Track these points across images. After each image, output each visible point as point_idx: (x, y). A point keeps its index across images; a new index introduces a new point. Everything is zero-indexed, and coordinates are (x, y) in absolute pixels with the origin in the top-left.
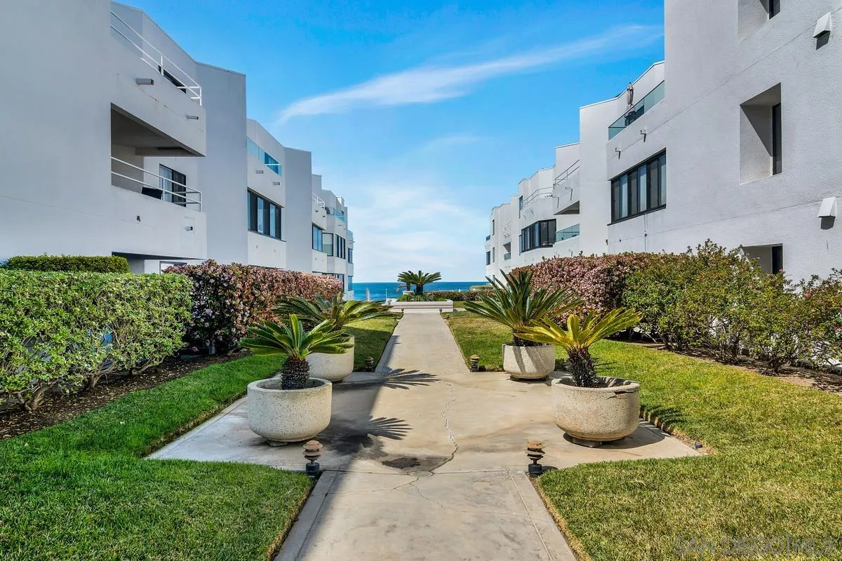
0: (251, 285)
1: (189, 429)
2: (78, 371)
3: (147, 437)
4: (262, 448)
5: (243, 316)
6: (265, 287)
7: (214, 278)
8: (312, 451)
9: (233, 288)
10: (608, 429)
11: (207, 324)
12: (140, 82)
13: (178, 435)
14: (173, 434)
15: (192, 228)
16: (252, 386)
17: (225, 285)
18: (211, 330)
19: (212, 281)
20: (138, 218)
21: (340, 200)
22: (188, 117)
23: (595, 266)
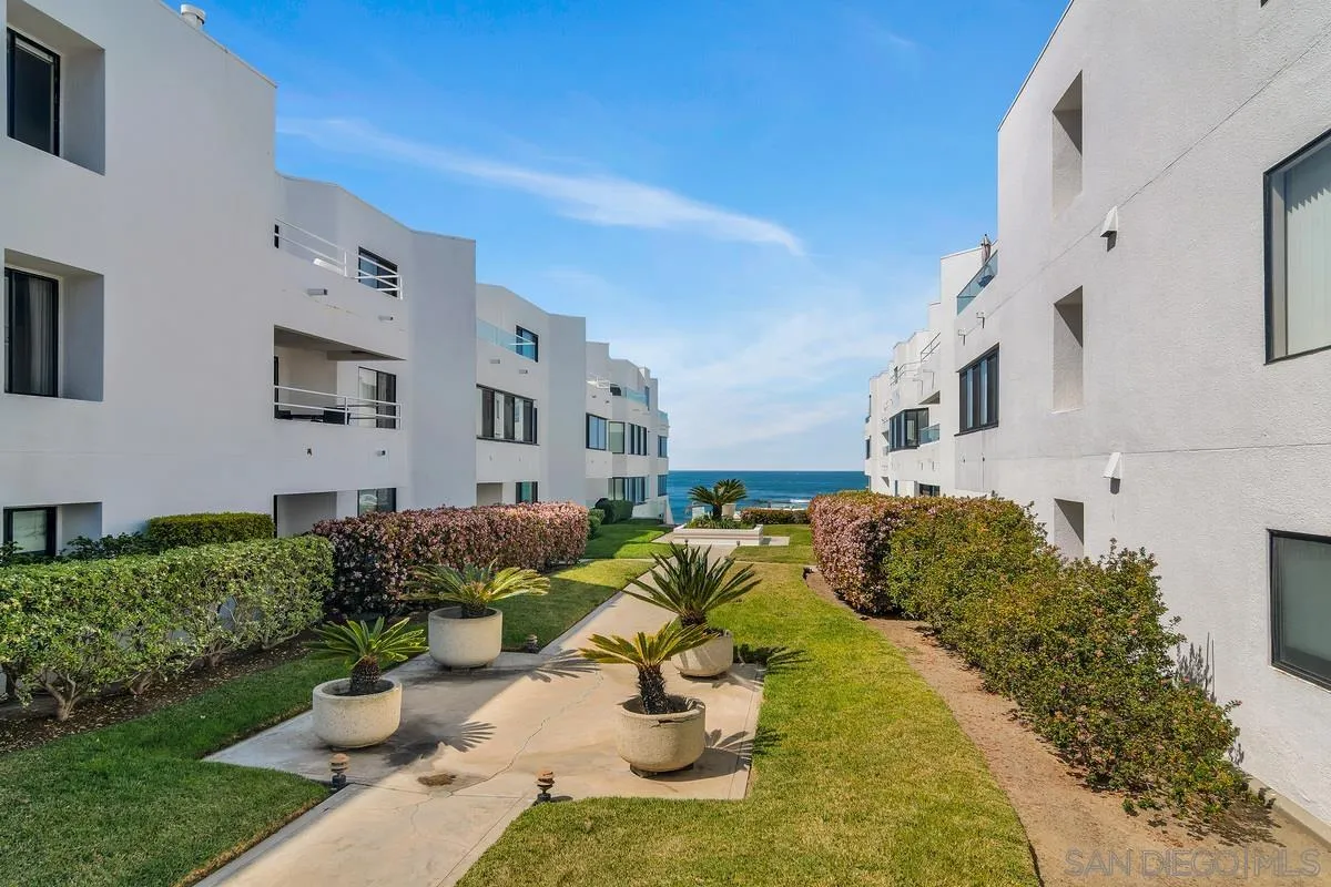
0: (415, 541)
1: (274, 725)
2: (180, 657)
3: (218, 735)
4: (322, 752)
5: (399, 579)
6: (435, 541)
7: (365, 537)
8: (338, 764)
9: (385, 548)
10: (651, 760)
11: (357, 589)
12: (312, 293)
13: (258, 731)
14: (248, 730)
15: (384, 452)
16: (318, 690)
17: (376, 545)
18: (362, 595)
19: (362, 540)
20: (309, 451)
21: (642, 371)
22: (381, 318)
23: (857, 518)
